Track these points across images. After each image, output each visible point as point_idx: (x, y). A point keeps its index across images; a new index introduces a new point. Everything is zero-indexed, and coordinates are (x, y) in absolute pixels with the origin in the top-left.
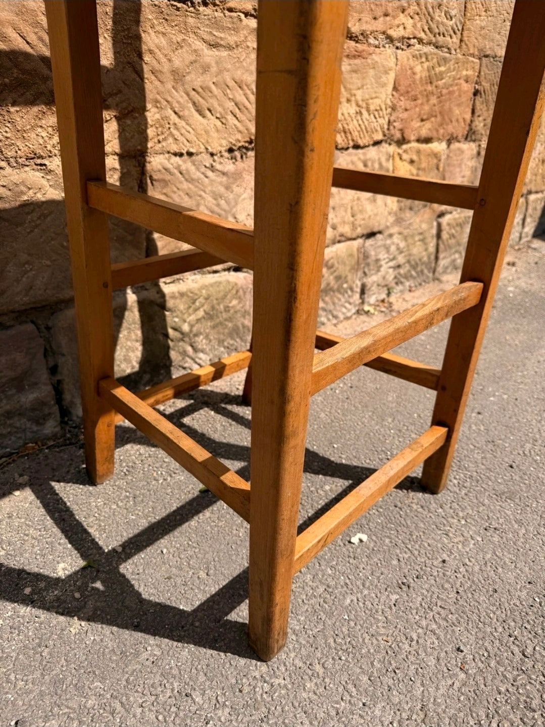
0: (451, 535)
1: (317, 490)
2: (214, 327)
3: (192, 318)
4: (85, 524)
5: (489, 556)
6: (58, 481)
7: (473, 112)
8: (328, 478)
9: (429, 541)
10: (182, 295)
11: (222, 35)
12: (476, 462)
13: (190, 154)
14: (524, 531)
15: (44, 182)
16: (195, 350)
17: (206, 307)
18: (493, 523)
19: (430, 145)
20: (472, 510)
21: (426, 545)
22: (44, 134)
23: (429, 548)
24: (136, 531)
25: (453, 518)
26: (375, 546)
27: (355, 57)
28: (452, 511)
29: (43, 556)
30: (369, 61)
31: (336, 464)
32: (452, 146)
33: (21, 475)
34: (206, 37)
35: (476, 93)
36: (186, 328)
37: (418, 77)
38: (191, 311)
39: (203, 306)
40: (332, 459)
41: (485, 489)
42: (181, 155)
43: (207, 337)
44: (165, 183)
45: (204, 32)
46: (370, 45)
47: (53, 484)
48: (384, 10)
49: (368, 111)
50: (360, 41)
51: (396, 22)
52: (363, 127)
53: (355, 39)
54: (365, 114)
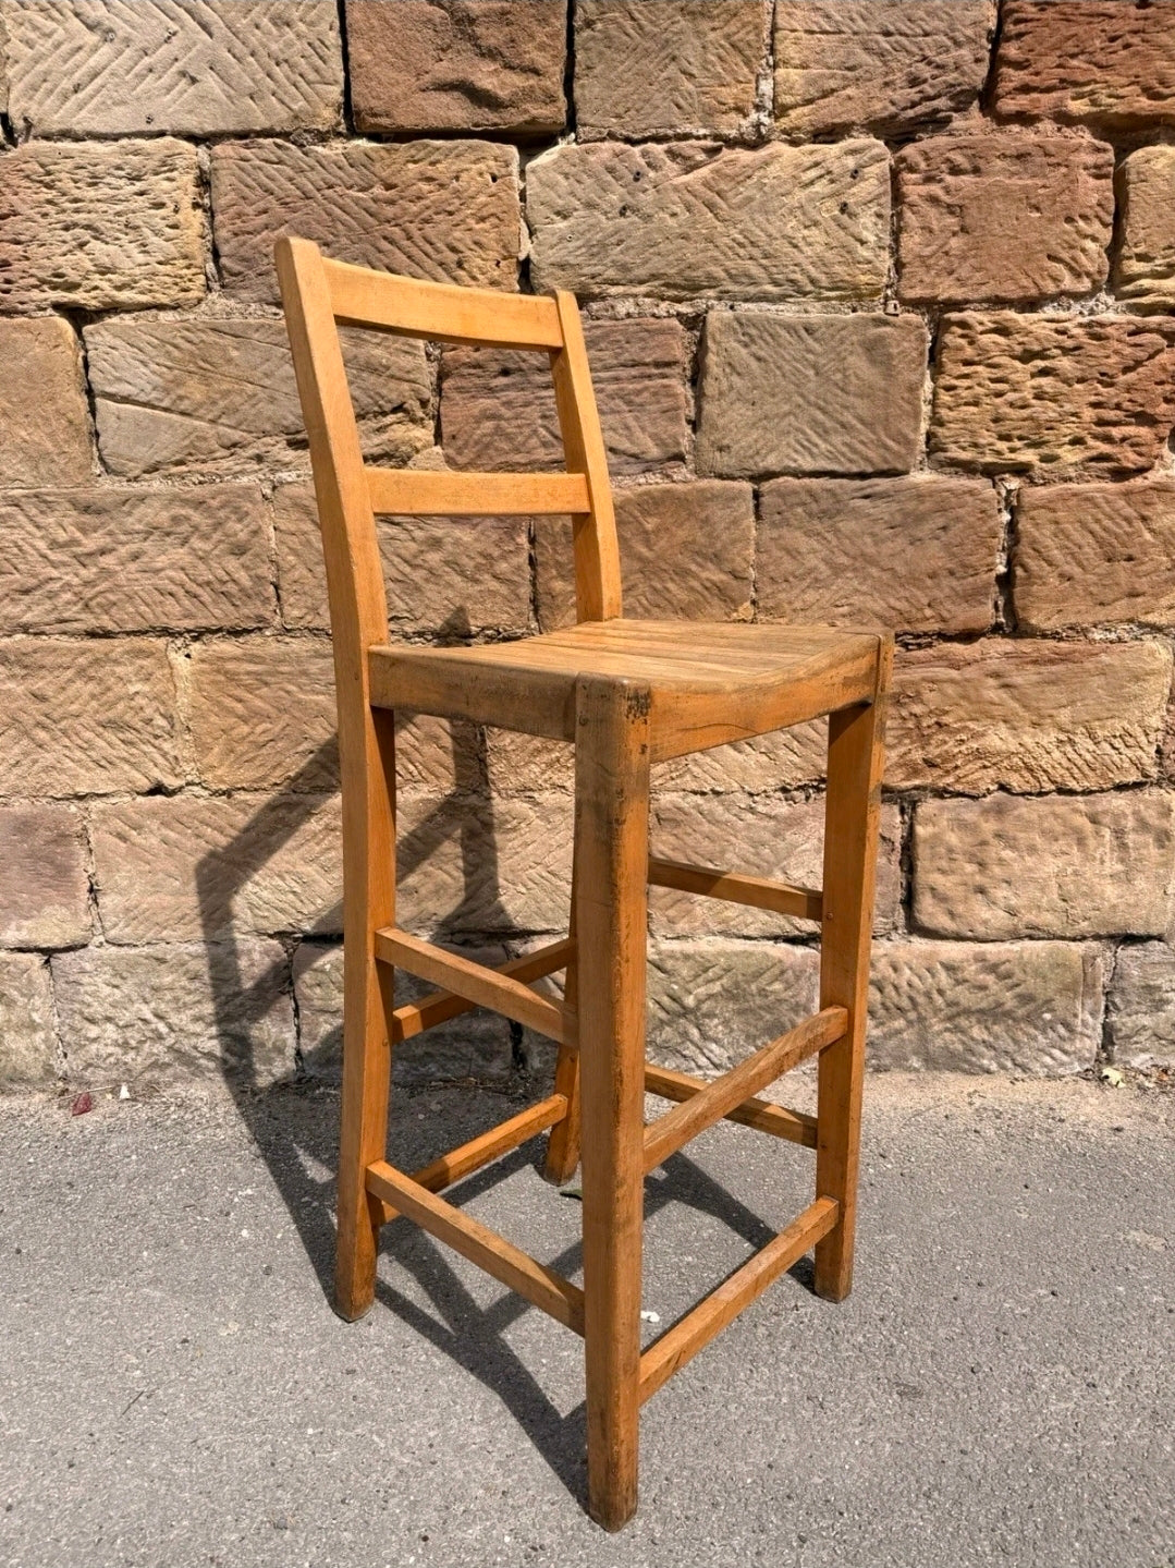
2: (740, 1012)
3: (702, 990)
10: (687, 957)
13: (717, 793)
15: (531, 813)
16: (705, 1037)
17: (724, 981)
22: (537, 770)
25: (789, 1365)
27: (1052, 662)
30: (1088, 665)
36: (690, 1001)
38: (700, 980)
39: (720, 978)
42: (703, 794)
43: (726, 1023)
44: (678, 823)
46: (1092, 641)
48: (1126, 589)
49: (1091, 736)
50: (1068, 639)
51: (1164, 602)
52: (1080, 762)
53: (1056, 636)
54: (1084, 743)
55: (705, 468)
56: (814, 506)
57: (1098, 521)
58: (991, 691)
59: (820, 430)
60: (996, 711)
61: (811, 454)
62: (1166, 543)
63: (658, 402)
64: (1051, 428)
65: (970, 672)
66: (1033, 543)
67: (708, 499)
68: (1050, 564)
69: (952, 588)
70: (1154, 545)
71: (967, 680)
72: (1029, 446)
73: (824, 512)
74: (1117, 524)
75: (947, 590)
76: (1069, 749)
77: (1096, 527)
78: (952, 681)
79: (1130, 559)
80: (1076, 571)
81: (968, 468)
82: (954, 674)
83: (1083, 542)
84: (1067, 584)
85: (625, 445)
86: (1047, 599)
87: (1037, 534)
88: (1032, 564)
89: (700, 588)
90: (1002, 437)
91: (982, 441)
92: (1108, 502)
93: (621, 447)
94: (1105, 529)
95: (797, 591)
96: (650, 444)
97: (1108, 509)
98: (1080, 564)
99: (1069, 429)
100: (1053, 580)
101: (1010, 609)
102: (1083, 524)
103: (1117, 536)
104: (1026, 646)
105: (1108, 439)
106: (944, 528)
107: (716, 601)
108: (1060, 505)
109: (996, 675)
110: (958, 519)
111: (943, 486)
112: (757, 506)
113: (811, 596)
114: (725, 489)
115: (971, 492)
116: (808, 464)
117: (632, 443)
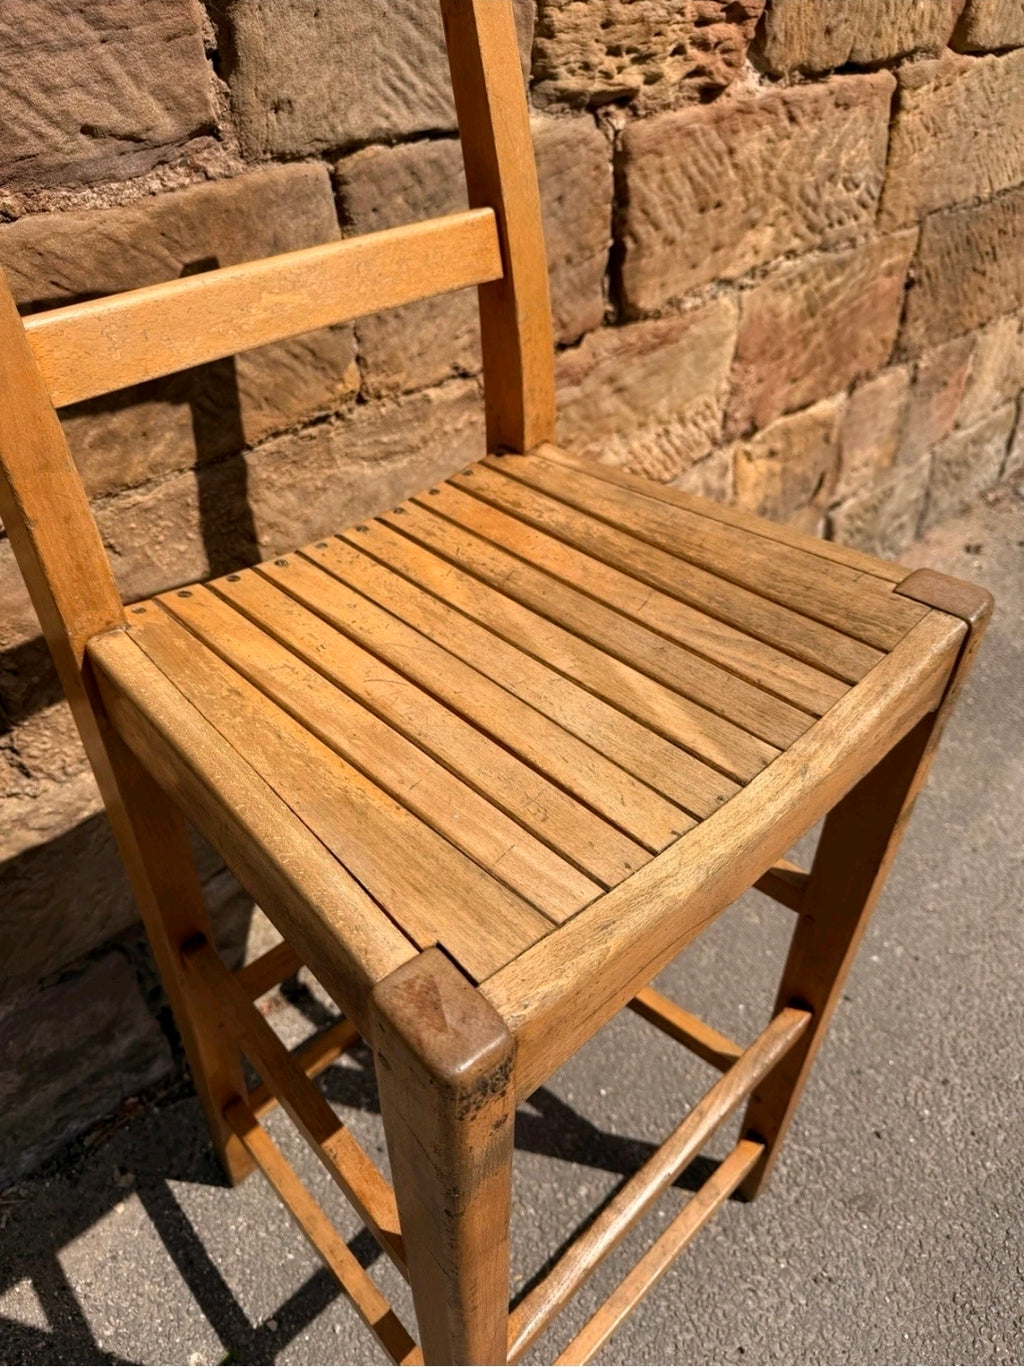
0: (761, 1294)
1: (567, 1196)
4: (221, 1270)
5: (811, 1338)
6: (178, 1178)
7: (903, 318)
8: (586, 1169)
9: (726, 1307)
11: (396, 437)
12: (824, 1124)
14: (873, 1284)
18: (829, 1268)
19: (812, 410)
20: (801, 1235)
21: (720, 1314)
23: (724, 1322)
24: (297, 1286)
25: (769, 1254)
26: (643, 1317)
27: (654, 348)
28: (769, 1239)
29: (169, 1336)
30: (684, 342)
31: (601, 1135)
32: (858, 393)
33: (123, 1171)
34: (368, 452)
35: (909, 285)
37: (785, 317)
40: (596, 1124)
41: (828, 1190)
45: (362, 447)
46: (684, 313)
47: (171, 1184)
48: (712, 243)
49: (682, 421)
50: (669, 315)
51: (739, 251)
52: (672, 451)
53: (658, 315)
54: (676, 428)
55: (259, 147)
56: (417, 190)
57: (696, 162)
58: (609, 403)
59: (414, 59)
60: (613, 423)
61: (407, 102)
62: (745, 180)
63: (155, 18)
64: (658, 34)
65: (590, 384)
66: (644, 200)
67: (270, 203)
68: (657, 227)
69: (570, 281)
70: (736, 184)
71: (588, 396)
72: (634, 61)
73: (431, 198)
74: (712, 164)
75: (566, 286)
76: (664, 441)
77: (693, 170)
78: (575, 402)
79: (719, 205)
80: (673, 230)
81: (573, 101)
82: (575, 392)
83: (682, 192)
84: (668, 249)
85: (112, 118)
86: (653, 274)
87: (645, 190)
88: (642, 229)
89: (287, 360)
90: (614, 51)
91: (594, 60)
92: (704, 134)
93: (103, 122)
94: (702, 172)
95: (410, 330)
96: (156, 108)
97: (704, 145)
98: (681, 224)
99: (674, 34)
100: (658, 248)
101: (617, 292)
102: (683, 168)
103: (710, 179)
104: (632, 333)
105: (703, 45)
106: (560, 199)
107: (308, 372)
108: (664, 147)
109: (611, 380)
110: (574, 183)
111: (559, 135)
112: (340, 202)
113: (428, 331)
114: (293, 181)
115: (585, 141)
116: (406, 122)
117: (123, 110)
